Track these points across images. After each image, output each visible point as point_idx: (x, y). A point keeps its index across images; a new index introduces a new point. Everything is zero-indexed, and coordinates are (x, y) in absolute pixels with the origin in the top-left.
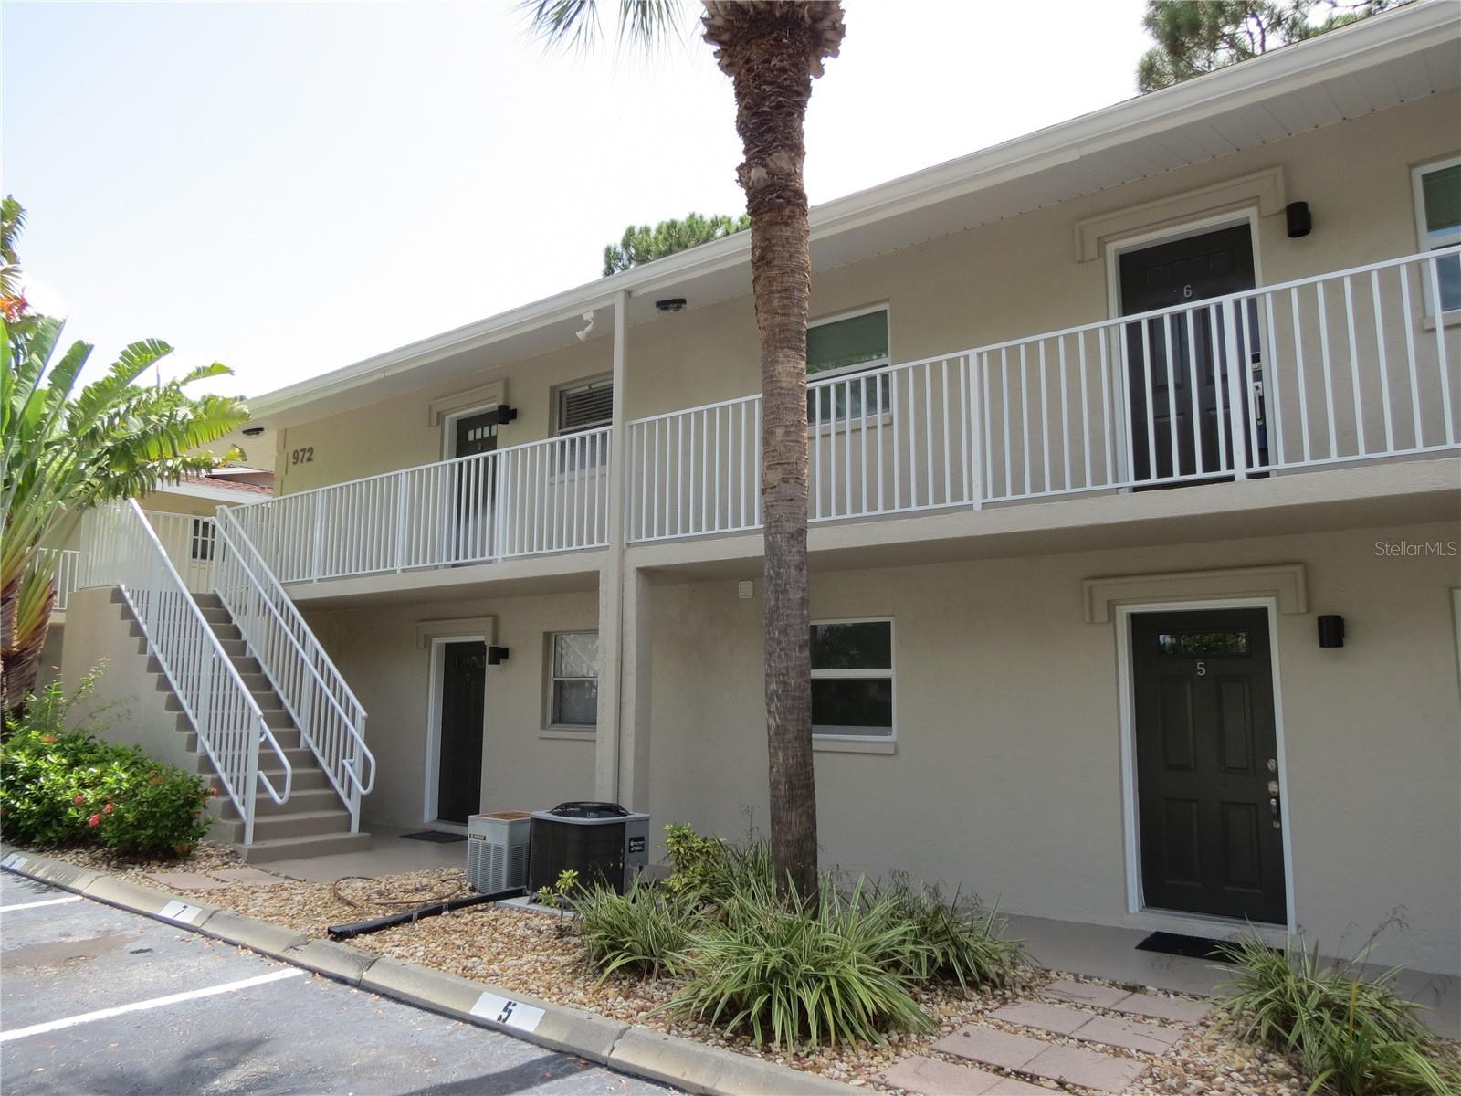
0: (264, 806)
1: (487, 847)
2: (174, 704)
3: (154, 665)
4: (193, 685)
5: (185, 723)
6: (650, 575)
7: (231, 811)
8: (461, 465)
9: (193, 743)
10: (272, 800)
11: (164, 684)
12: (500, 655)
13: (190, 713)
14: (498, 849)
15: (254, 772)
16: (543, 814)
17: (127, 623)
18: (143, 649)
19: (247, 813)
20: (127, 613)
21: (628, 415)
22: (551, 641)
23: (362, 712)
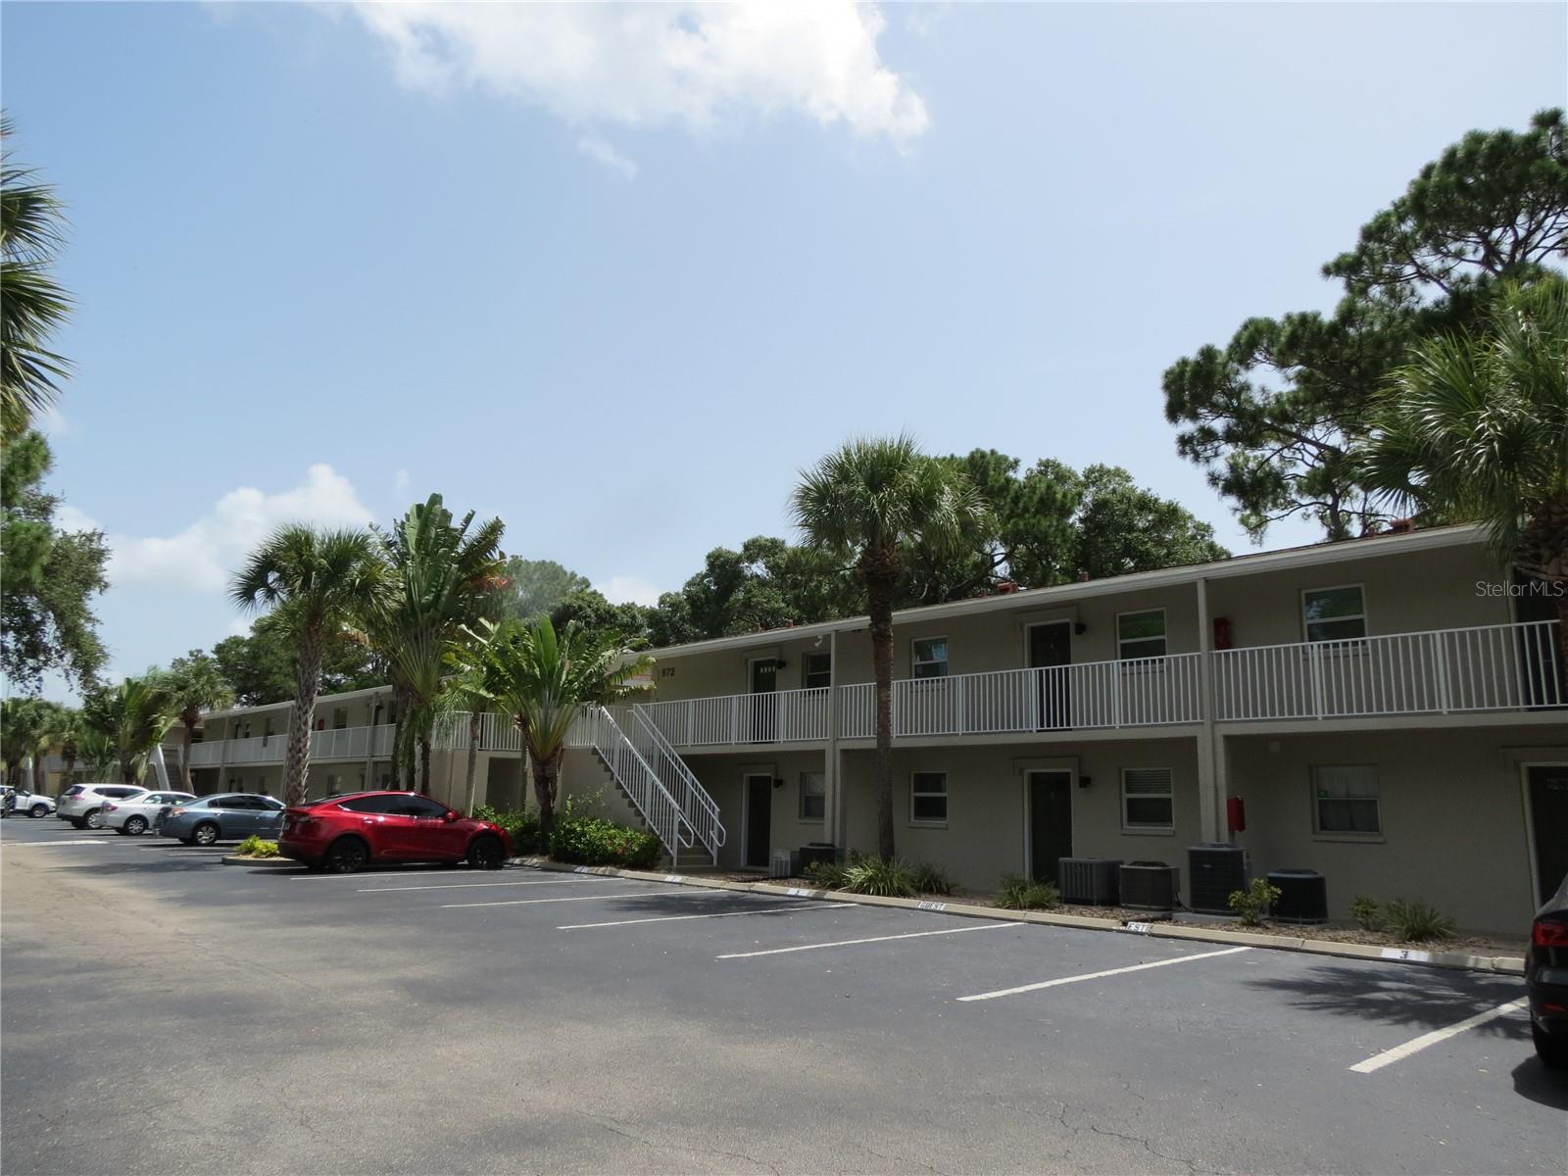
0: (682, 850)
1: (782, 862)
2: (632, 804)
3: (619, 786)
4: (642, 796)
5: (638, 813)
6: (845, 752)
7: (667, 852)
8: (755, 697)
9: (644, 821)
10: (686, 848)
11: (625, 795)
12: (779, 783)
13: (641, 809)
14: (786, 862)
15: (677, 835)
16: (804, 846)
17: (603, 765)
18: (612, 779)
19: (674, 853)
20: (601, 760)
21: (838, 683)
22: (803, 777)
23: (717, 809)
